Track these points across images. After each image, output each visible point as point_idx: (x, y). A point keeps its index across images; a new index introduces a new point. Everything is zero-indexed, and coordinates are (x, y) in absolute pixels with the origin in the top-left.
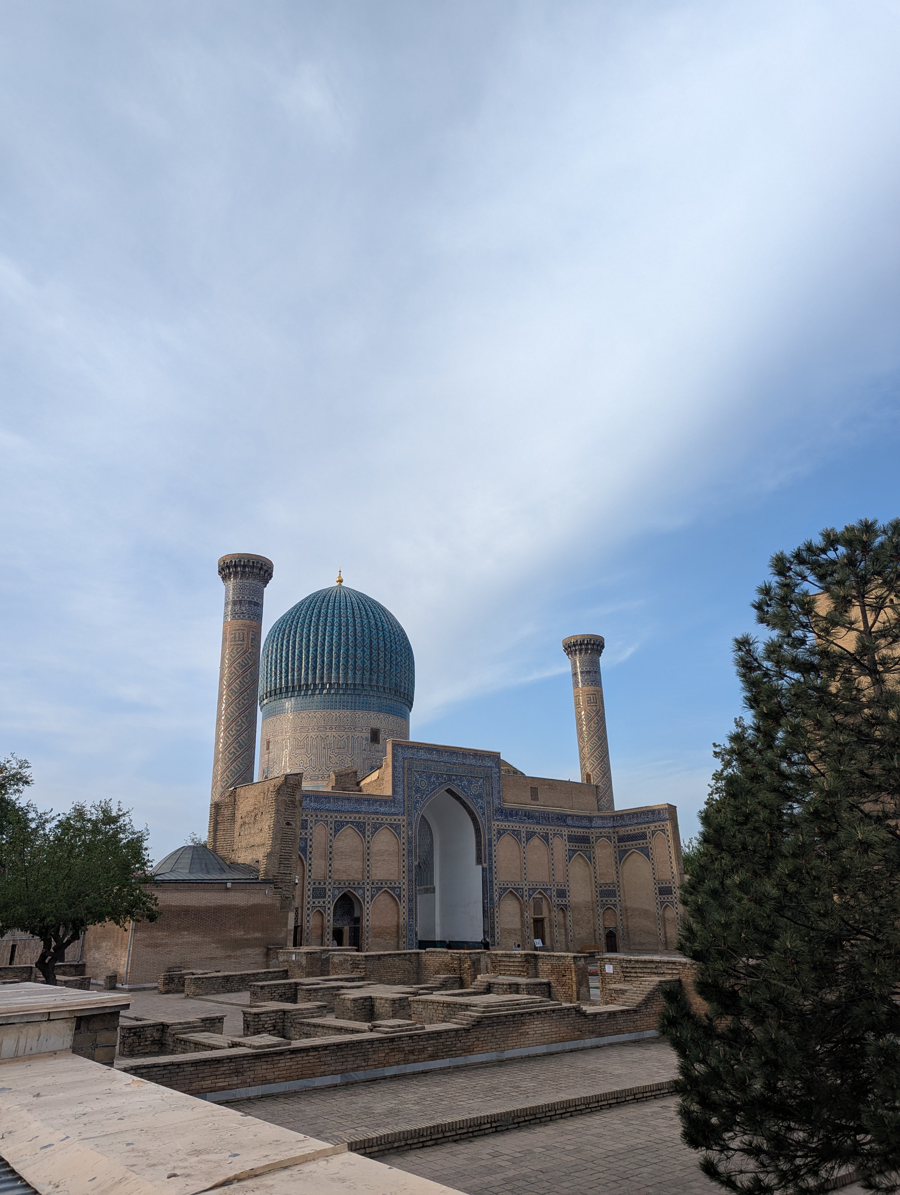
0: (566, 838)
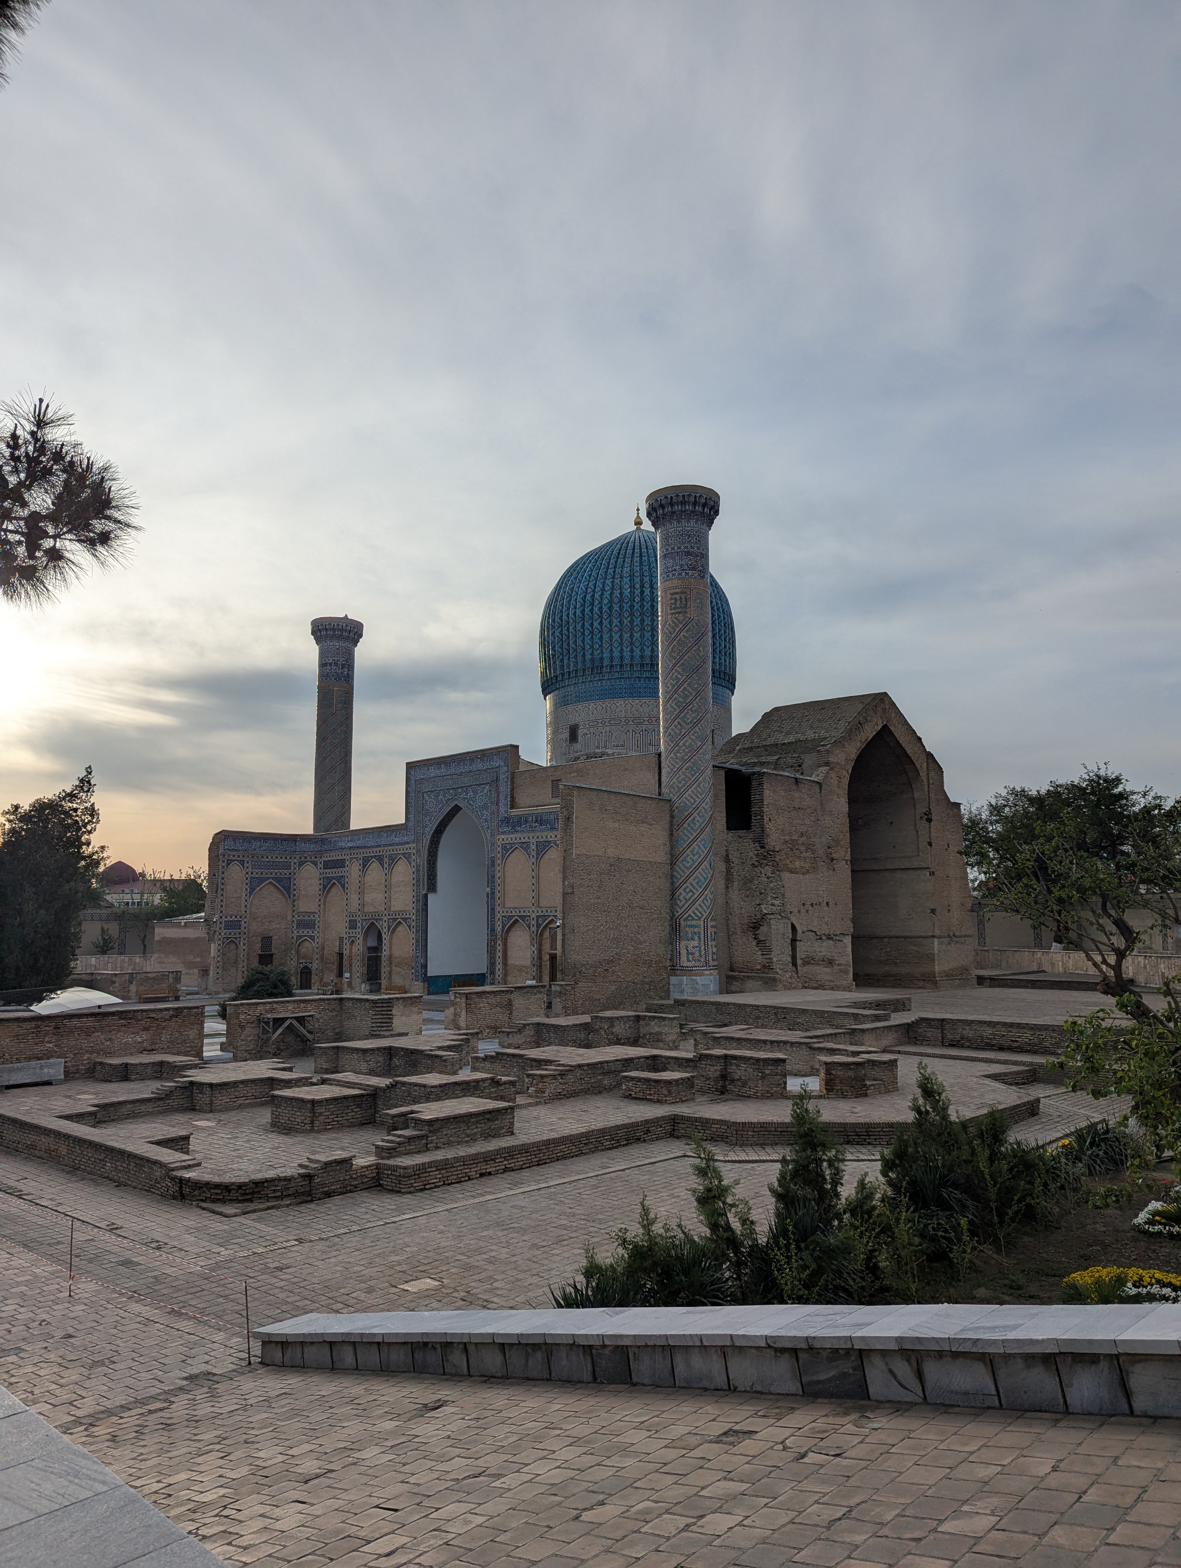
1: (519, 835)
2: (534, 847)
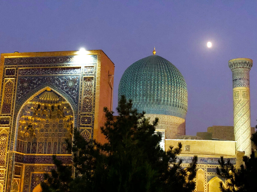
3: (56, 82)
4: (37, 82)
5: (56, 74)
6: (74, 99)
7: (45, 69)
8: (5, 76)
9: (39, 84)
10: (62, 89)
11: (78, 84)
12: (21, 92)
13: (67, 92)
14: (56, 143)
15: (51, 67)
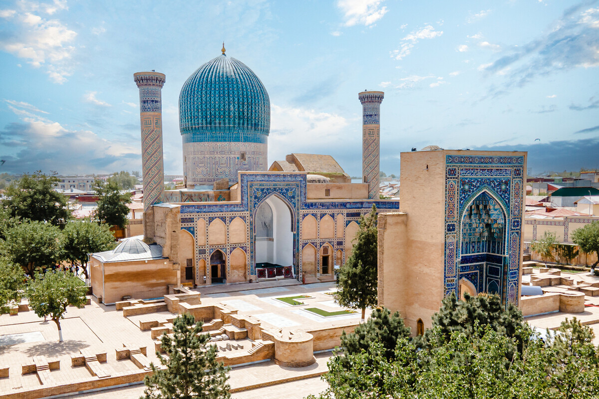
0: (345, 215)
1: (312, 210)
2: (319, 215)
3: (492, 184)
4: (476, 184)
5: (492, 175)
6: (506, 202)
7: (483, 170)
8: (448, 176)
9: (478, 187)
10: (497, 192)
11: (509, 187)
12: (463, 196)
13: (501, 196)
14: (467, 243)
15: (488, 168)
